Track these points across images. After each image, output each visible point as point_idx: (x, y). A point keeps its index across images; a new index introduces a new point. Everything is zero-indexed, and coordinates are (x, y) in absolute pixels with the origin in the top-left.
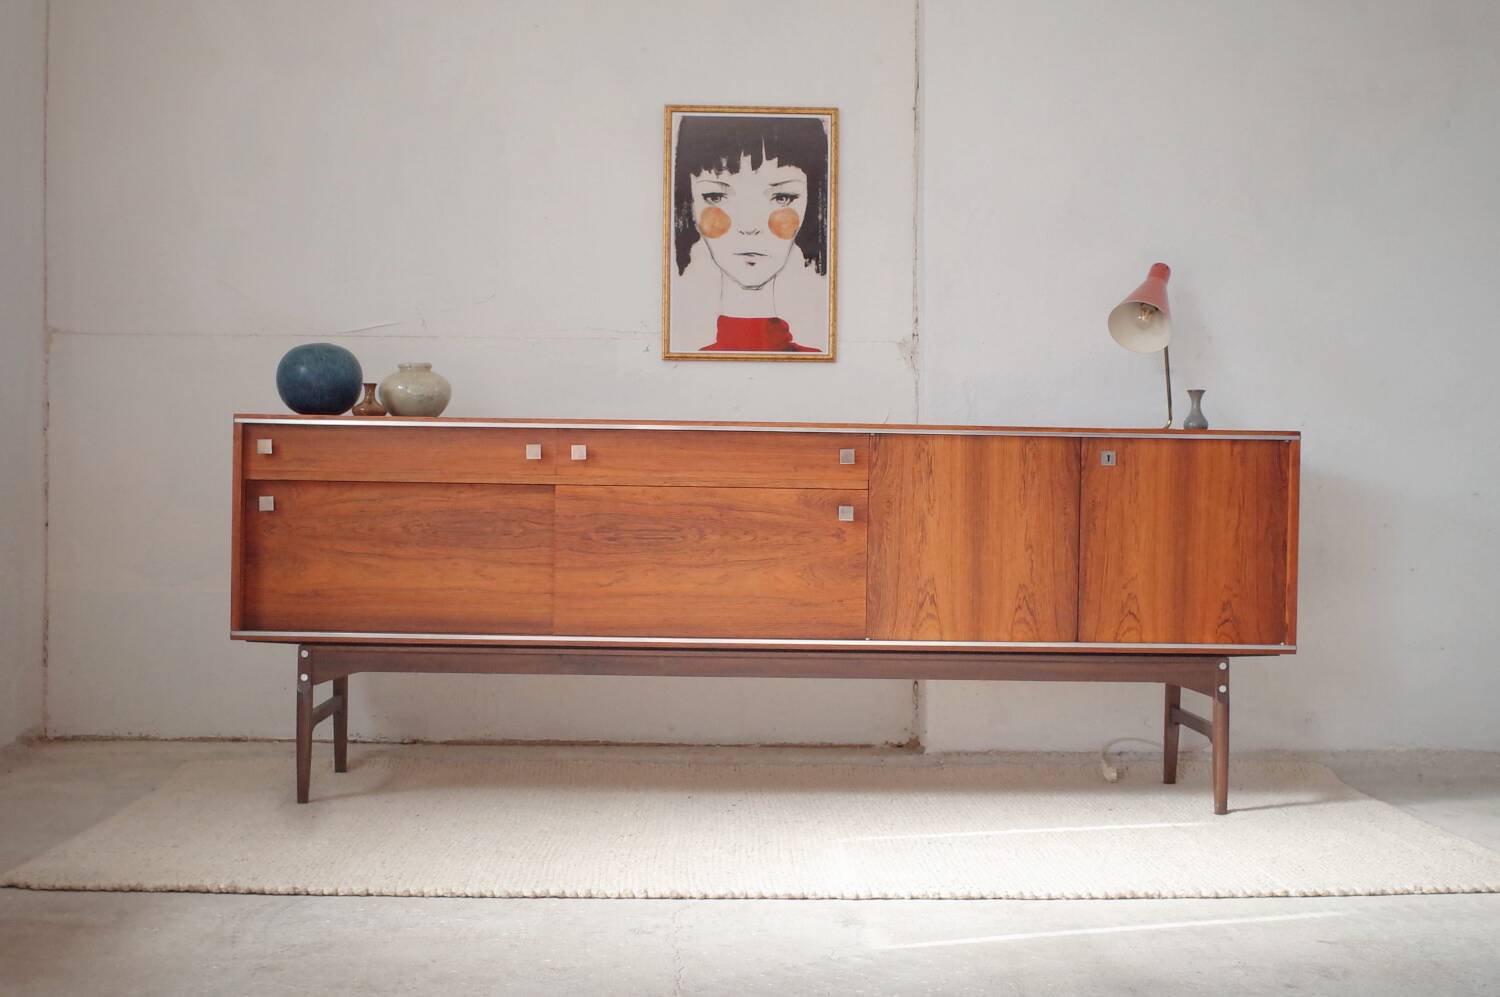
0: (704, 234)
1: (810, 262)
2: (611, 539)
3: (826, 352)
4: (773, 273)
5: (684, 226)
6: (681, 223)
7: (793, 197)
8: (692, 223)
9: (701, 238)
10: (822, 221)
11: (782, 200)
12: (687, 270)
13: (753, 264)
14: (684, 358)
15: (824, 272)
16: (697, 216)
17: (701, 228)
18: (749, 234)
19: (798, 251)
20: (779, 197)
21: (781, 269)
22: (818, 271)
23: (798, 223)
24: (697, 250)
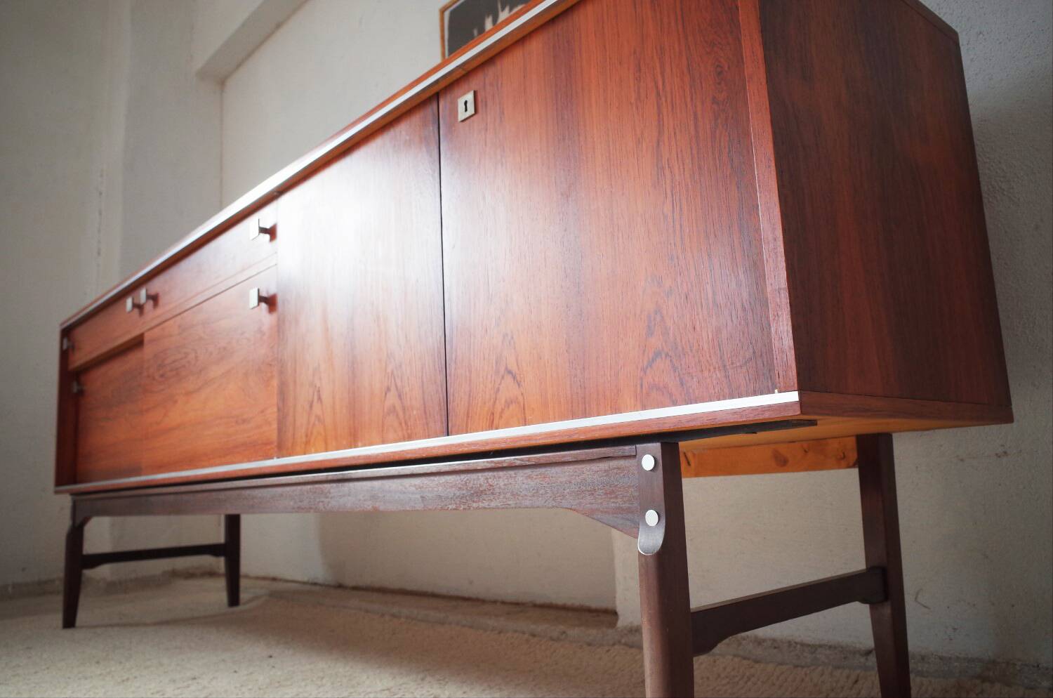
2: (162, 376)
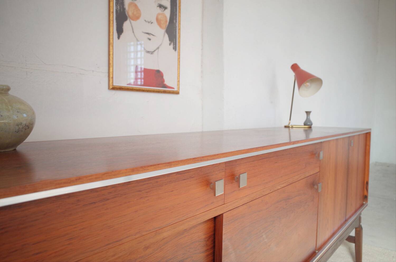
0: (130, 18)
1: (171, 43)
3: (176, 89)
4: (157, 46)
5: (120, 10)
6: (119, 7)
7: (165, 8)
8: (124, 9)
9: (128, 19)
10: (175, 23)
11: (161, 8)
12: (122, 36)
13: (150, 39)
14: (121, 89)
15: (176, 50)
16: (126, 6)
17: (128, 13)
18: (149, 22)
19: (167, 36)
20: (160, 6)
21: (161, 45)
22: (174, 49)
23: (166, 21)
24: (126, 25)
